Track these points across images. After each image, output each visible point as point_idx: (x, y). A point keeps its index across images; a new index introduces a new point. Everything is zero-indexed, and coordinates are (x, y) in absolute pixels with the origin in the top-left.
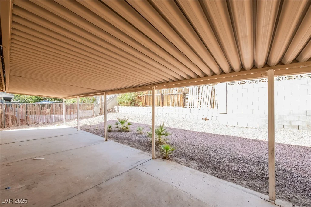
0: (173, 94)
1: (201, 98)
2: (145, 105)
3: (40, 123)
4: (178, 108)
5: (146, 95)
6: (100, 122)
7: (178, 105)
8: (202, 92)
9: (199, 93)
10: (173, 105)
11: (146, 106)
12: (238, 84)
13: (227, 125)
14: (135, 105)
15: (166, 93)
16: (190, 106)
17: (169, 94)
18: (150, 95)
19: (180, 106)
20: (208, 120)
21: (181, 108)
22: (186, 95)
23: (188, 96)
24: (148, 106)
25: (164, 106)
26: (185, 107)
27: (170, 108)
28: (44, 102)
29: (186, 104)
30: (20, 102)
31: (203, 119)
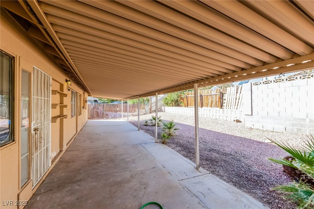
0: (211, 94)
1: (239, 99)
2: (187, 105)
3: (109, 117)
4: (215, 109)
5: (187, 96)
6: (146, 119)
7: (216, 106)
8: (241, 92)
9: (237, 93)
10: (211, 106)
11: (188, 107)
12: (263, 84)
13: (252, 127)
14: (178, 105)
15: (205, 94)
16: (227, 108)
17: (207, 95)
18: (191, 96)
19: (218, 107)
20: (241, 122)
21: (219, 109)
22: (224, 95)
23: (225, 97)
24: (189, 106)
25: (203, 107)
26: (222, 108)
27: (208, 108)
28: (115, 103)
29: (224, 105)
30: (103, 103)
31: (234, 121)
